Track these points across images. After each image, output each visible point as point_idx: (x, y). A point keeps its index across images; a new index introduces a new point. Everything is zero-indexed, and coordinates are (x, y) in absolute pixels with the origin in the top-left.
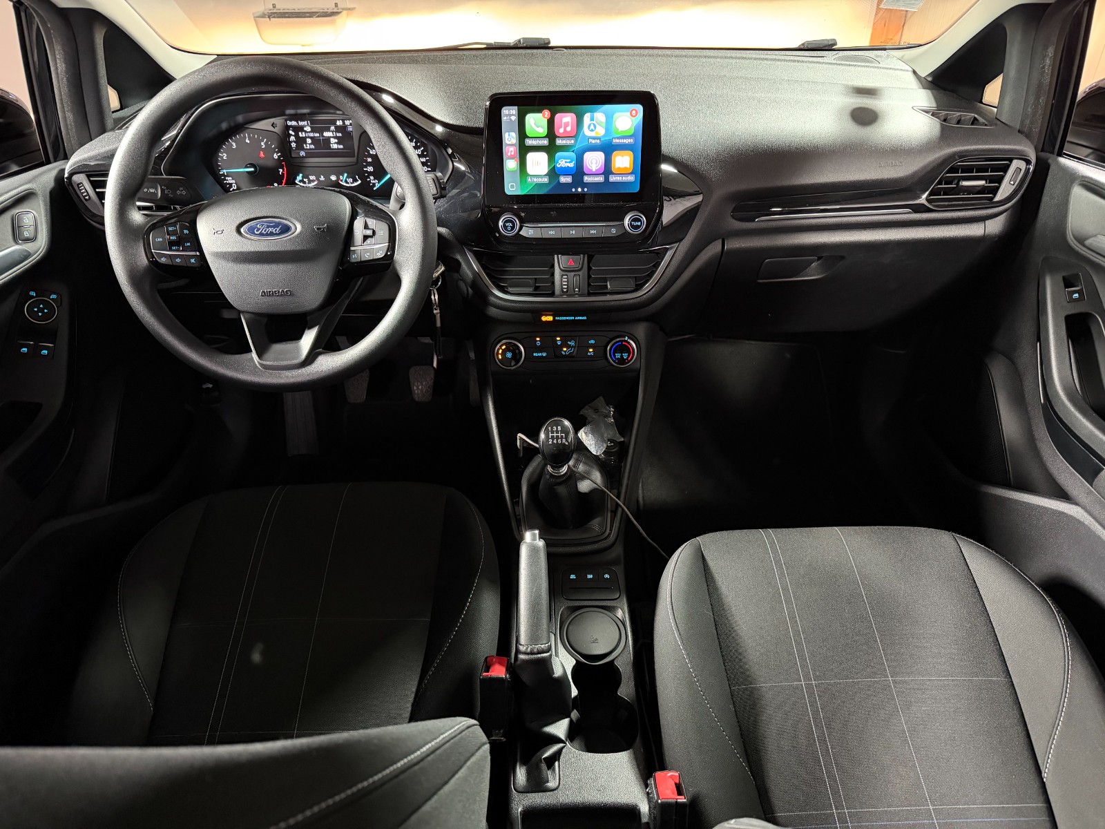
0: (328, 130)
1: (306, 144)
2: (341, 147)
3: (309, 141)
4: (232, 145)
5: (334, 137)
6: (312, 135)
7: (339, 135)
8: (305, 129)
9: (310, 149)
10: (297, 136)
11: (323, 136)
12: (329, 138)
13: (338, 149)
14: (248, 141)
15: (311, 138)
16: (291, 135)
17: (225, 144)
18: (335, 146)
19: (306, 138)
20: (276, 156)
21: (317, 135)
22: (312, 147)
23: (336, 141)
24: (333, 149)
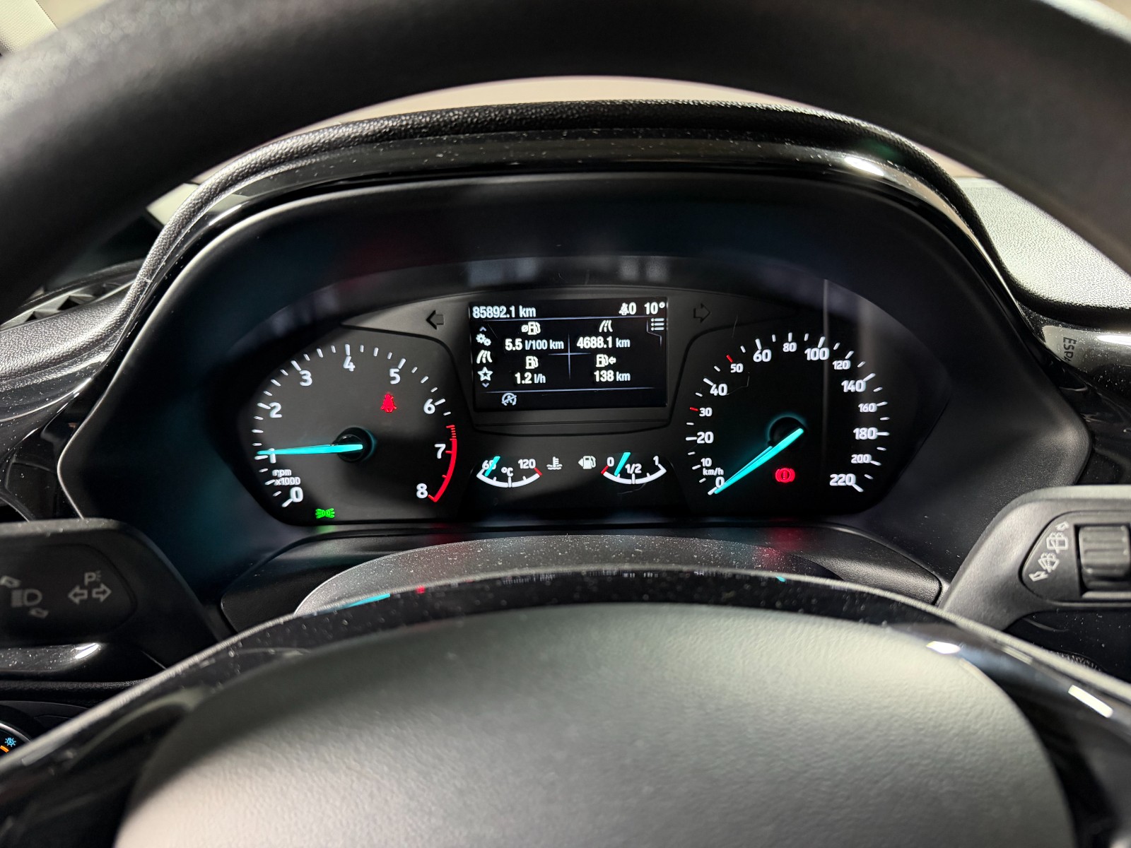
1: (523, 370)
3: (532, 362)
5: (606, 351)
6: (541, 345)
7: (624, 343)
8: (524, 329)
10: (497, 348)
11: (575, 348)
12: (592, 353)
14: (349, 365)
15: (538, 353)
16: (482, 347)
17: (278, 376)
18: (608, 376)
20: (429, 407)
21: (559, 345)
22: (541, 378)
23: (613, 360)
24: (601, 384)
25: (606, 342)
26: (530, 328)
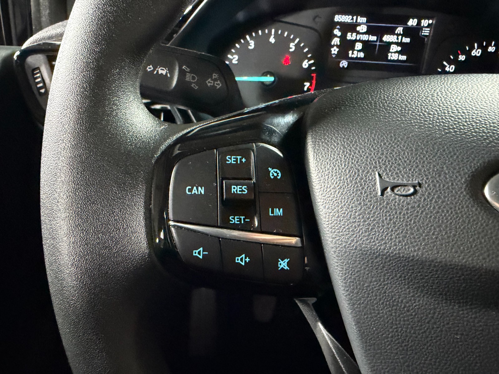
0: (391, 31)
1: (353, 49)
2: (404, 58)
3: (359, 46)
4: (248, 44)
5: (397, 44)
6: (365, 37)
7: (407, 40)
8: (358, 28)
9: (357, 58)
10: (343, 38)
11: (381, 41)
12: (389, 44)
13: (398, 61)
14: (272, 40)
15: (363, 42)
16: (336, 36)
17: (239, 43)
18: (394, 57)
19: (356, 41)
20: (305, 64)
21: (374, 38)
22: (362, 55)
23: (399, 49)
24: (391, 61)
25: (398, 39)
26: (362, 28)
